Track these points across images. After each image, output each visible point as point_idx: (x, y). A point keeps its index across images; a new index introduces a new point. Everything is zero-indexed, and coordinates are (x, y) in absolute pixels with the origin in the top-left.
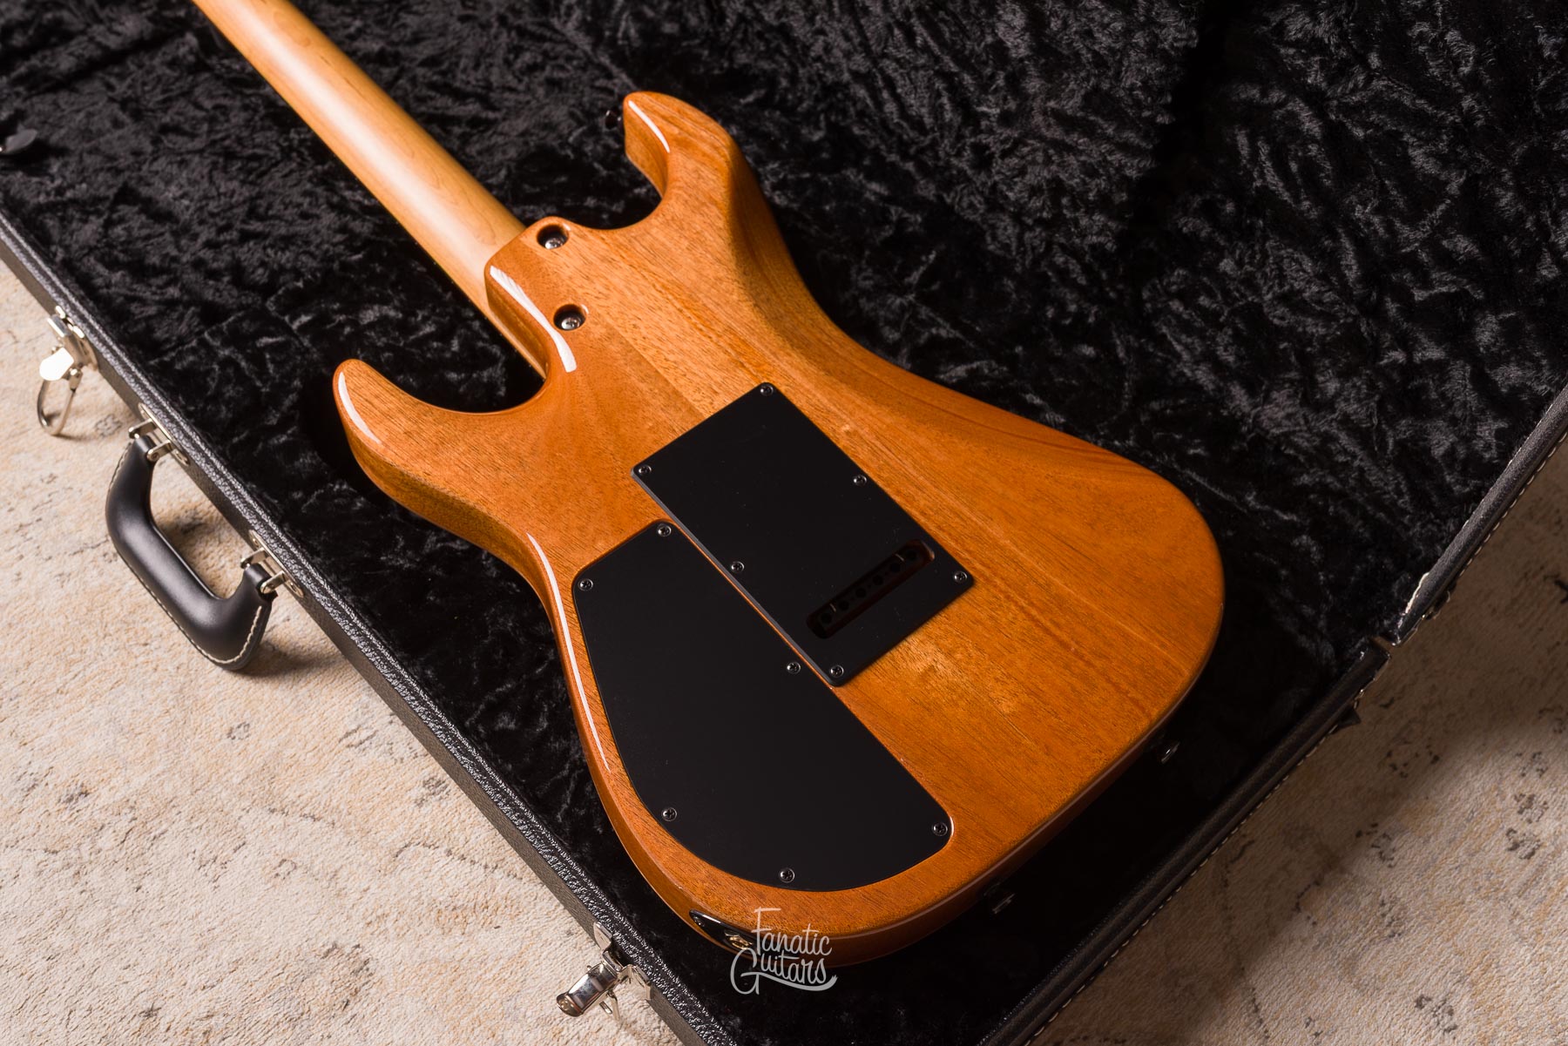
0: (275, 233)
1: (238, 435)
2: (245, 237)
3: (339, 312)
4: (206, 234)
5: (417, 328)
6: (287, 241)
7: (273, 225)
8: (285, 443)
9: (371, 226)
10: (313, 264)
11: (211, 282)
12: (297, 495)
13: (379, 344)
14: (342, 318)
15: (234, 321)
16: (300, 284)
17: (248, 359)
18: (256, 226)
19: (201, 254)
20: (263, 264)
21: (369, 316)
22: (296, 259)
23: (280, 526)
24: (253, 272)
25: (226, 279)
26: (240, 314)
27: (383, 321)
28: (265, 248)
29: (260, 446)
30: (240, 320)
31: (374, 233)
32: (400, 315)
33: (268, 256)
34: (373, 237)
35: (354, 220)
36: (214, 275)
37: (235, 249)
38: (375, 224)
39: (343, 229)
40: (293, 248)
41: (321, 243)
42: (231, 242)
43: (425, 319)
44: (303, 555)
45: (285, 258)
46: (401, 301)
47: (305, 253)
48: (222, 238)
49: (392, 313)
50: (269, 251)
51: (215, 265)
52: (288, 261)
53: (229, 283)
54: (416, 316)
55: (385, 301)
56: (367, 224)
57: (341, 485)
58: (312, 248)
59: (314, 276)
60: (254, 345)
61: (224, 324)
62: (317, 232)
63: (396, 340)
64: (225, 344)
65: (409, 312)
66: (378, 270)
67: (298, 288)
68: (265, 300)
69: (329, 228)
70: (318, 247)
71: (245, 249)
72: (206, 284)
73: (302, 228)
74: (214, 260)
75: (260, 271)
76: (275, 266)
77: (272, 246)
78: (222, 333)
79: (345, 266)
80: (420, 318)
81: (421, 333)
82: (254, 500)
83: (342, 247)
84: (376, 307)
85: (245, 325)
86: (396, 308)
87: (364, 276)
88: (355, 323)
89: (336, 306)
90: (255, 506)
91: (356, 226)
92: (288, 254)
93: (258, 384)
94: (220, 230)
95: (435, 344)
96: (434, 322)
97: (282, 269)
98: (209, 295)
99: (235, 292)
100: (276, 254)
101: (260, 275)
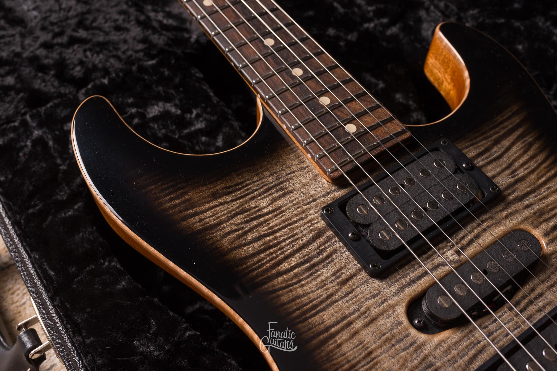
0: (95, 40)
1: (34, 206)
2: (73, 41)
3: (132, 105)
4: (45, 37)
5: (190, 123)
6: (102, 46)
7: (94, 34)
8: (71, 216)
9: (166, 39)
10: (118, 65)
11: (40, 75)
12: (73, 270)
13: (160, 135)
14: (134, 110)
15: (51, 107)
16: (106, 81)
17: (55, 139)
18: (82, 33)
19: (38, 52)
20: (81, 63)
21: (154, 111)
22: (107, 61)
23: (52, 299)
24: (73, 69)
25: (52, 72)
26: (56, 101)
27: (165, 116)
28: (85, 51)
29: (50, 218)
30: (56, 106)
31: (167, 44)
32: (179, 112)
33: (86, 57)
34: (166, 48)
35: (154, 33)
36: (43, 69)
37: (63, 50)
38: (169, 38)
39: (145, 40)
40: (105, 52)
41: (127, 50)
42: (61, 45)
43: (198, 116)
44: (67, 330)
45: (97, 59)
46: (181, 100)
47: (114, 56)
48: (55, 41)
49: (173, 110)
50: (89, 54)
51: (46, 61)
52: (100, 62)
53: (53, 76)
54: (191, 113)
55: (167, 99)
56: (162, 37)
57: (110, 262)
58: (120, 53)
59: (117, 75)
60: (62, 128)
61: (42, 110)
62: (125, 41)
63: (173, 132)
64: (40, 126)
65: (186, 110)
66: (167, 73)
67: (104, 84)
68: (78, 92)
69: (134, 39)
70: (124, 52)
71: (70, 51)
72: (36, 76)
73: (115, 37)
74: (46, 57)
75: (78, 68)
76: (90, 65)
77: (90, 50)
78: (40, 116)
79: (142, 69)
80: (193, 116)
81: (193, 129)
82: (36, 271)
83: (142, 54)
84: (161, 104)
85: (58, 111)
86: (176, 106)
87: (155, 78)
88: (142, 116)
89: (130, 100)
90: (35, 276)
91: (156, 39)
92: (101, 56)
93: (59, 161)
94: (56, 35)
95: (204, 139)
96: (205, 119)
97: (95, 68)
98: (37, 84)
99: (56, 83)
100: (92, 55)
101: (78, 71)
